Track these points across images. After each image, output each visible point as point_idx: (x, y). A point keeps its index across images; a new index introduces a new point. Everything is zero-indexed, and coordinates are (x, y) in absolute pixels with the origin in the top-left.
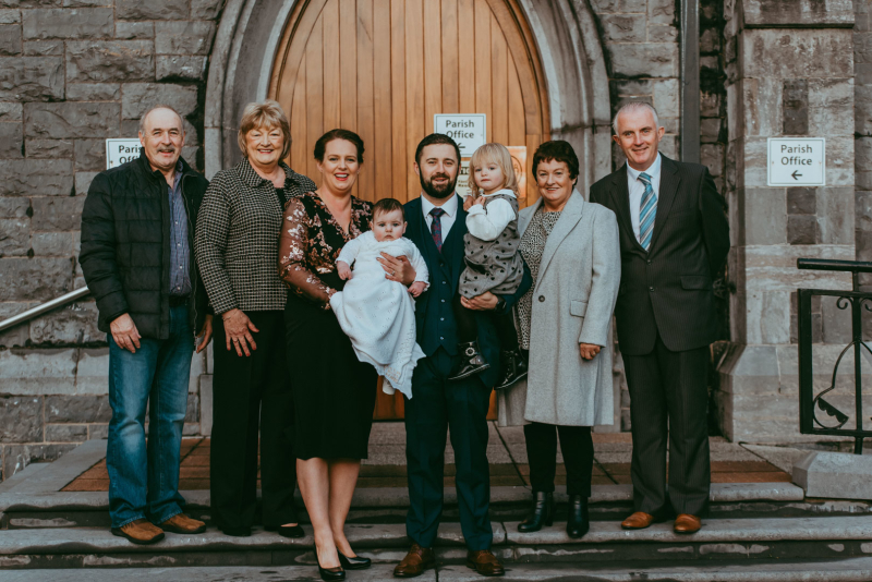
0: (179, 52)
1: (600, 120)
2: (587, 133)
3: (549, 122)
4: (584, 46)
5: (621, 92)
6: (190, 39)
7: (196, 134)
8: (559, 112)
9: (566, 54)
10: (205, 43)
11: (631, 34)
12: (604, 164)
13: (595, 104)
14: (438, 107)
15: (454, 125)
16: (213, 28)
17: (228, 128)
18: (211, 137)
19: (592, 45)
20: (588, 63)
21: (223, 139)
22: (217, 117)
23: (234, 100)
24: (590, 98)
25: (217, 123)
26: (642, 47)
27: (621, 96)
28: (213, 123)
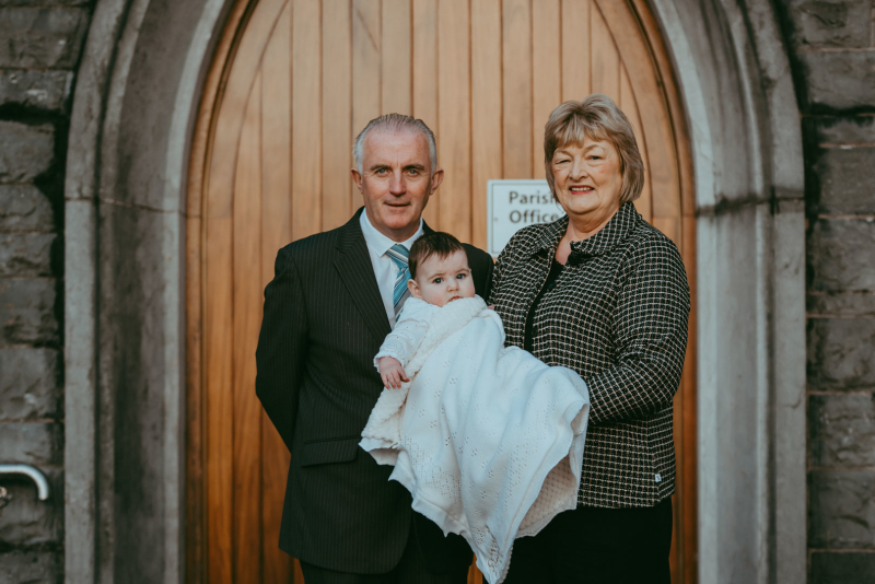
0: (23, 64)
1: (784, 189)
2: (761, 213)
3: (693, 194)
4: (756, 55)
5: (823, 138)
6: (42, 39)
7: (51, 212)
8: (711, 176)
9: (724, 70)
10: (69, 47)
11: (842, 33)
12: (792, 268)
13: (776, 159)
14: (496, 169)
15: (524, 200)
16: (84, 20)
17: (109, 201)
18: (77, 216)
19: (771, 53)
20: (764, 85)
21: (98, 220)
22: (88, 179)
23: (120, 151)
24: (767, 149)
25: (87, 191)
26: (862, 58)
27: (824, 145)
28: (80, 190)
